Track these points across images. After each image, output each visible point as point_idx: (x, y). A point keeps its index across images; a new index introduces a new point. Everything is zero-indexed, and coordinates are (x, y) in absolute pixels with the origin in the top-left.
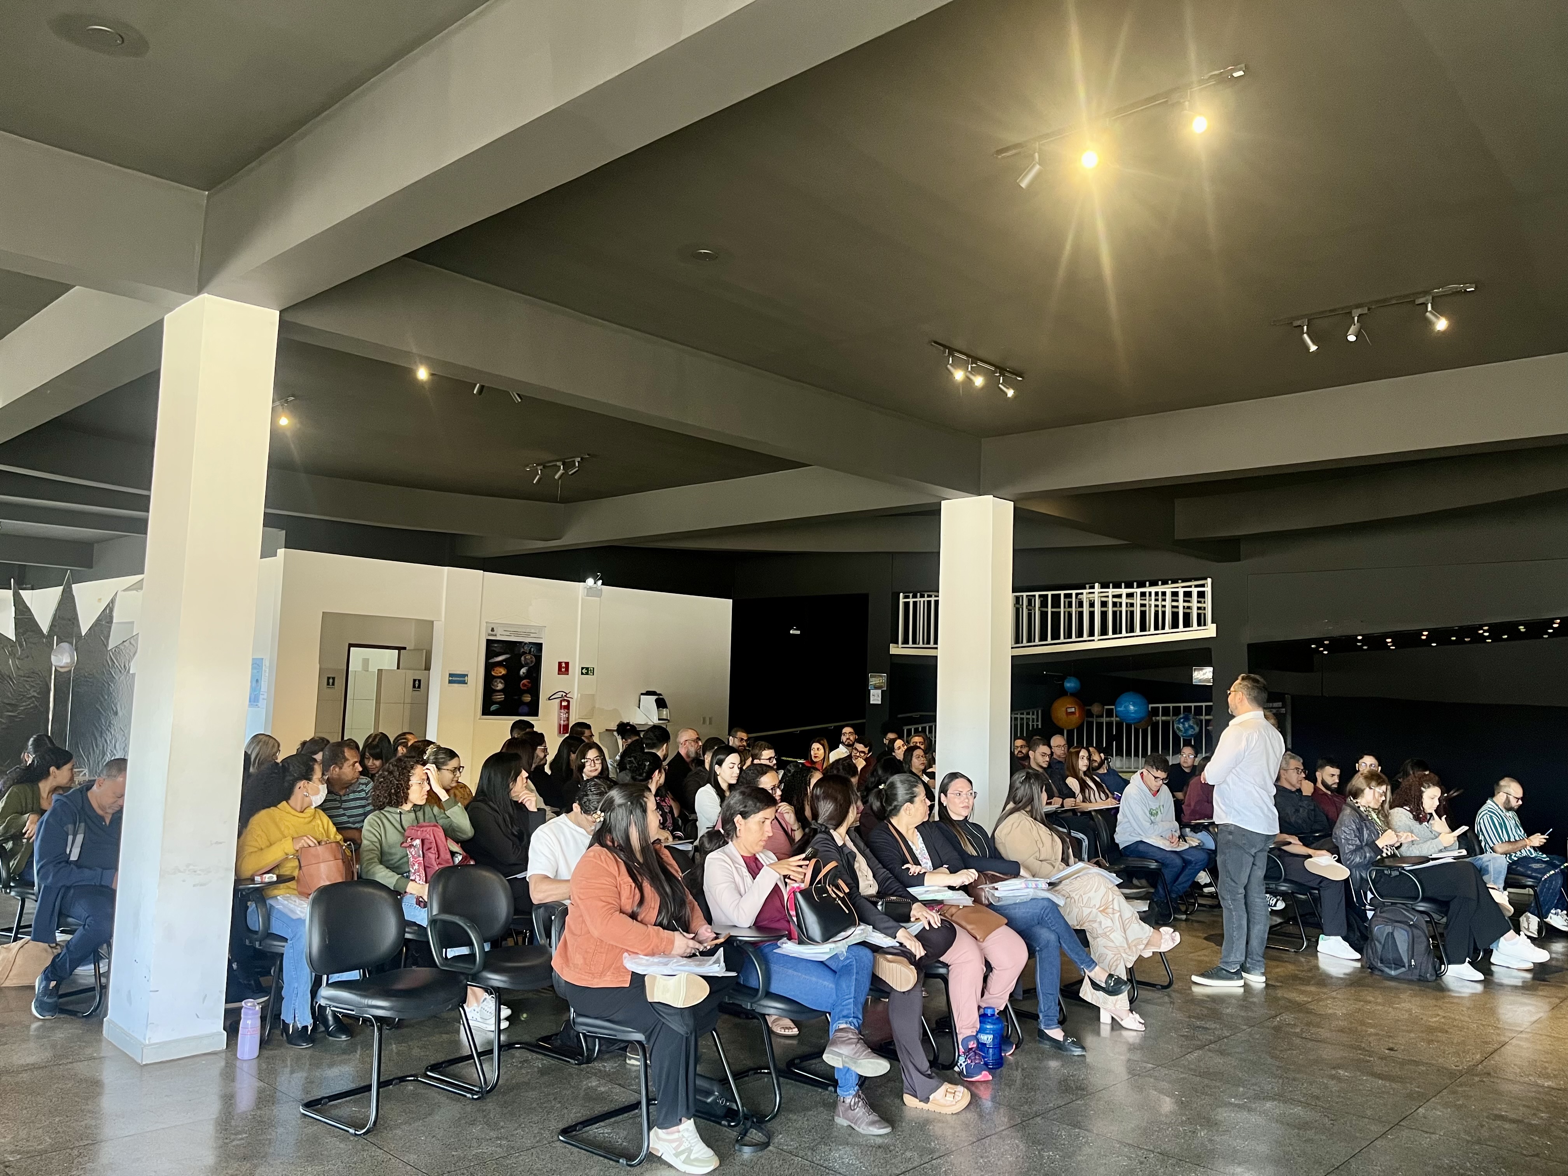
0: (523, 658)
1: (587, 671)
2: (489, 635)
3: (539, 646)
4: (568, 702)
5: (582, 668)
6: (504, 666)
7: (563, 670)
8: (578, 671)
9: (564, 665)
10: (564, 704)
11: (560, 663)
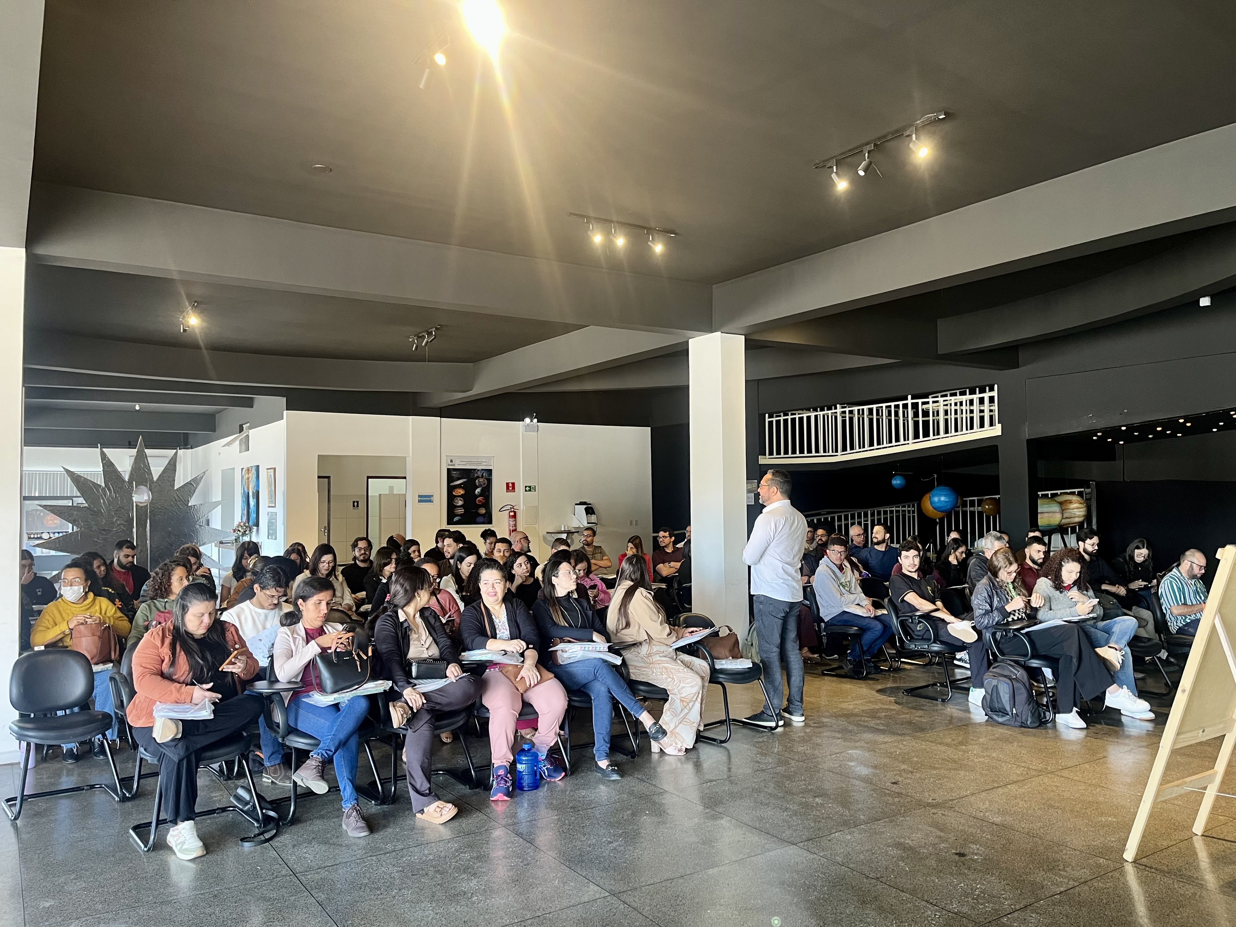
0: (477, 481)
1: (529, 489)
2: (449, 465)
3: (490, 471)
4: (515, 512)
5: (526, 487)
6: (463, 488)
7: (511, 488)
8: (522, 489)
9: (511, 485)
10: (512, 514)
11: (508, 484)
